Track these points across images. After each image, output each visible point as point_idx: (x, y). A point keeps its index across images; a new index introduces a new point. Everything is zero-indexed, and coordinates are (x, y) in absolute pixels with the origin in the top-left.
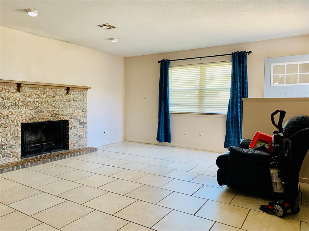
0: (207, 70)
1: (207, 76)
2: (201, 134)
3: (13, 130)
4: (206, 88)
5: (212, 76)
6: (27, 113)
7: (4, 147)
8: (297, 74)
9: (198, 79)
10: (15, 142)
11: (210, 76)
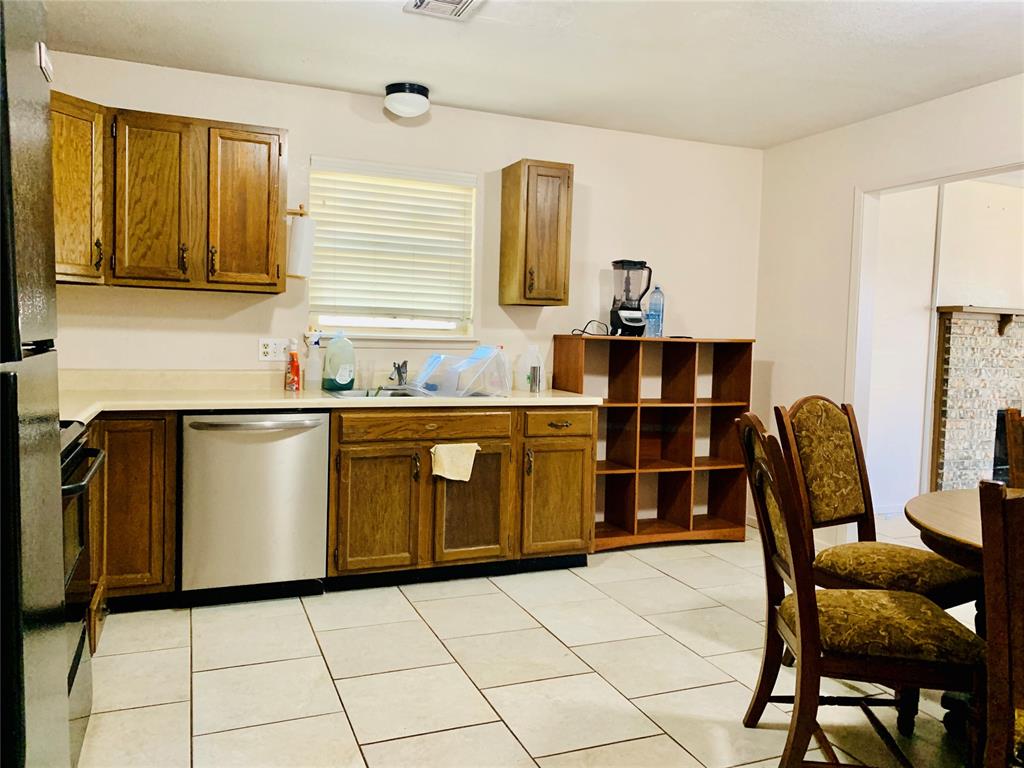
3: (982, 426)
6: (1008, 387)
7: (966, 463)
10: (984, 454)
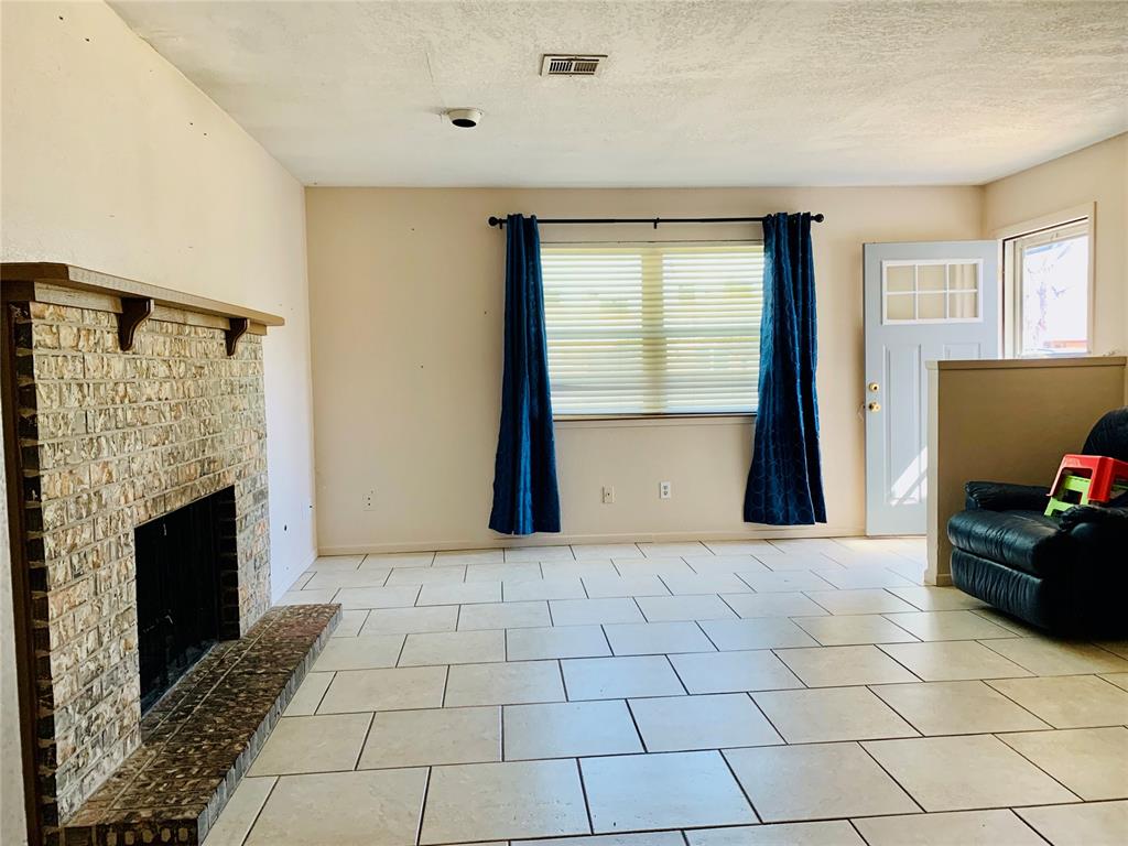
0: (666, 265)
1: (665, 288)
2: (665, 487)
3: (114, 580)
4: (666, 326)
5: (685, 288)
8: (945, 294)
9: (637, 295)
10: (122, 646)
11: (677, 288)
